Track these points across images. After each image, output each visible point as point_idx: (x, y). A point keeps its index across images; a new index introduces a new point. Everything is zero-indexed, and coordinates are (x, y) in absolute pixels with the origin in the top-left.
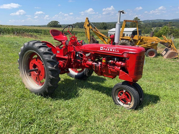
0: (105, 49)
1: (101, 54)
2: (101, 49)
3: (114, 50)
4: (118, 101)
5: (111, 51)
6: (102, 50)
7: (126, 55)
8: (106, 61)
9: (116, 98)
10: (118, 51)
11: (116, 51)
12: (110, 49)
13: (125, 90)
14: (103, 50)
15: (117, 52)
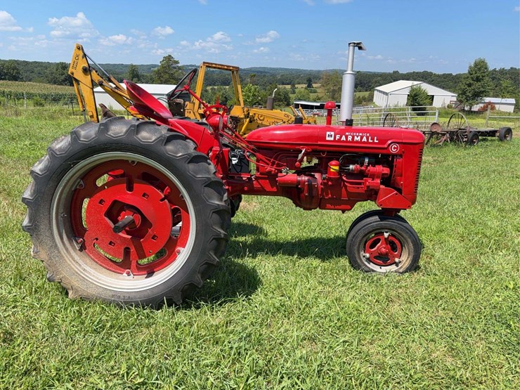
0: (341, 137)
1: (328, 152)
2: (328, 139)
3: (365, 138)
4: (366, 263)
5: (357, 142)
6: (332, 139)
7: (397, 148)
8: (340, 168)
9: (362, 257)
10: (376, 141)
11: (370, 141)
12: (356, 137)
13: (387, 232)
14: (335, 140)
15: (374, 143)
